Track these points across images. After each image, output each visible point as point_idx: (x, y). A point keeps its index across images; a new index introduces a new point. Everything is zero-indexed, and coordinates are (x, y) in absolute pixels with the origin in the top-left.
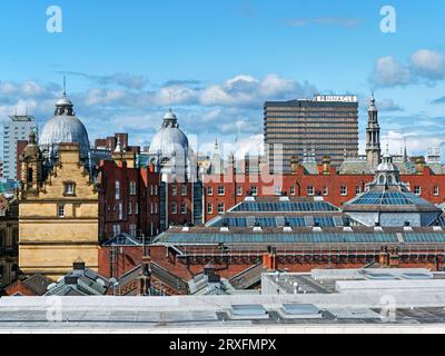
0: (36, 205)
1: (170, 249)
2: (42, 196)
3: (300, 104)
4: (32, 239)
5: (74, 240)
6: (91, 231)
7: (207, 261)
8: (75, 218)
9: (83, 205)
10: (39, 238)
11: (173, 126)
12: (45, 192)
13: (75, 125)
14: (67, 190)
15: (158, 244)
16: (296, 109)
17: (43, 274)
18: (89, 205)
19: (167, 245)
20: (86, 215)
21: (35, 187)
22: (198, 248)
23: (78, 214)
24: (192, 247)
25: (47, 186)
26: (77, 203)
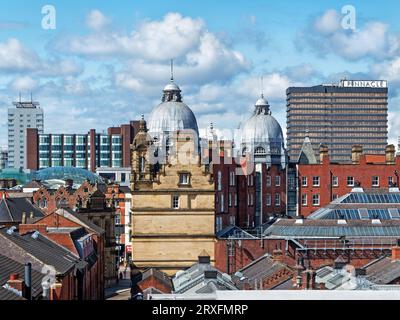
0: (149, 197)
1: (290, 242)
2: (155, 186)
3: (326, 89)
4: (145, 232)
5: (189, 233)
6: (207, 223)
7: (337, 255)
8: (190, 209)
9: (198, 197)
10: (153, 230)
11: (266, 114)
12: (159, 183)
13: (186, 112)
14: (181, 181)
15: (271, 237)
16: (322, 95)
17: (158, 268)
18: (205, 197)
19: (287, 238)
20: (202, 207)
21: (148, 177)
22: (319, 241)
23: (194, 206)
24: (312, 241)
25: (161, 176)
26: (192, 194)
